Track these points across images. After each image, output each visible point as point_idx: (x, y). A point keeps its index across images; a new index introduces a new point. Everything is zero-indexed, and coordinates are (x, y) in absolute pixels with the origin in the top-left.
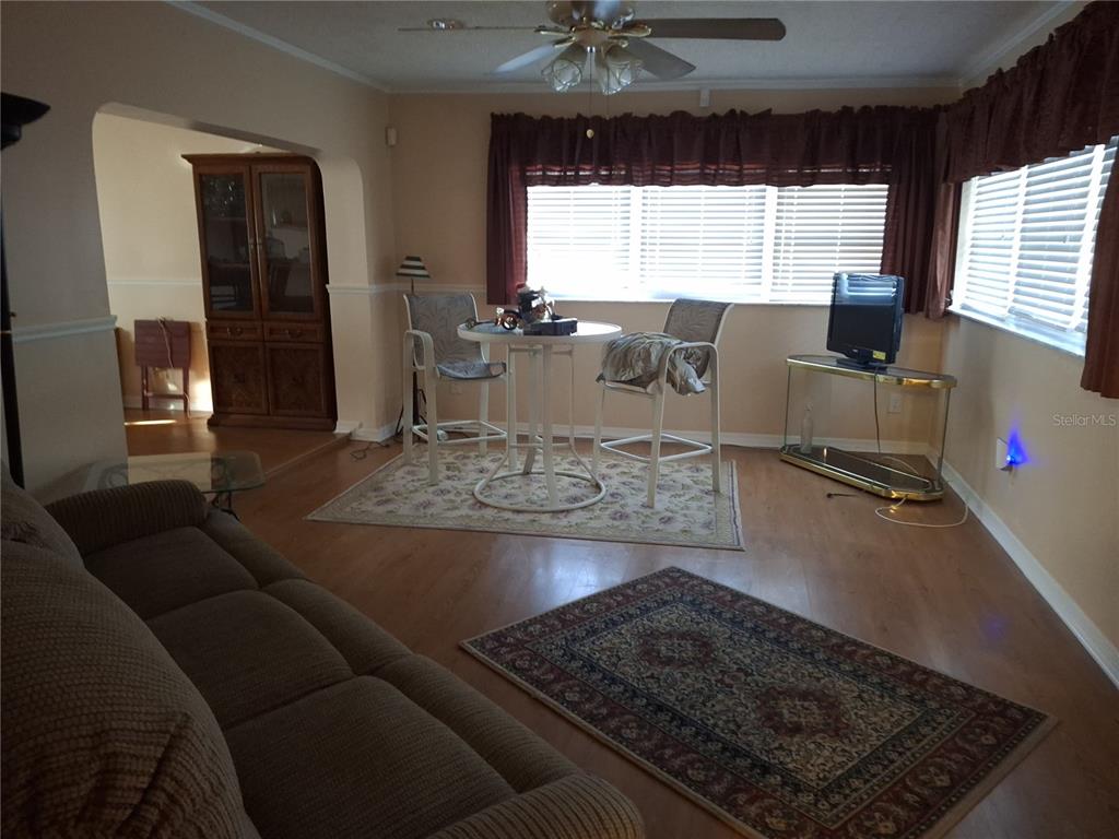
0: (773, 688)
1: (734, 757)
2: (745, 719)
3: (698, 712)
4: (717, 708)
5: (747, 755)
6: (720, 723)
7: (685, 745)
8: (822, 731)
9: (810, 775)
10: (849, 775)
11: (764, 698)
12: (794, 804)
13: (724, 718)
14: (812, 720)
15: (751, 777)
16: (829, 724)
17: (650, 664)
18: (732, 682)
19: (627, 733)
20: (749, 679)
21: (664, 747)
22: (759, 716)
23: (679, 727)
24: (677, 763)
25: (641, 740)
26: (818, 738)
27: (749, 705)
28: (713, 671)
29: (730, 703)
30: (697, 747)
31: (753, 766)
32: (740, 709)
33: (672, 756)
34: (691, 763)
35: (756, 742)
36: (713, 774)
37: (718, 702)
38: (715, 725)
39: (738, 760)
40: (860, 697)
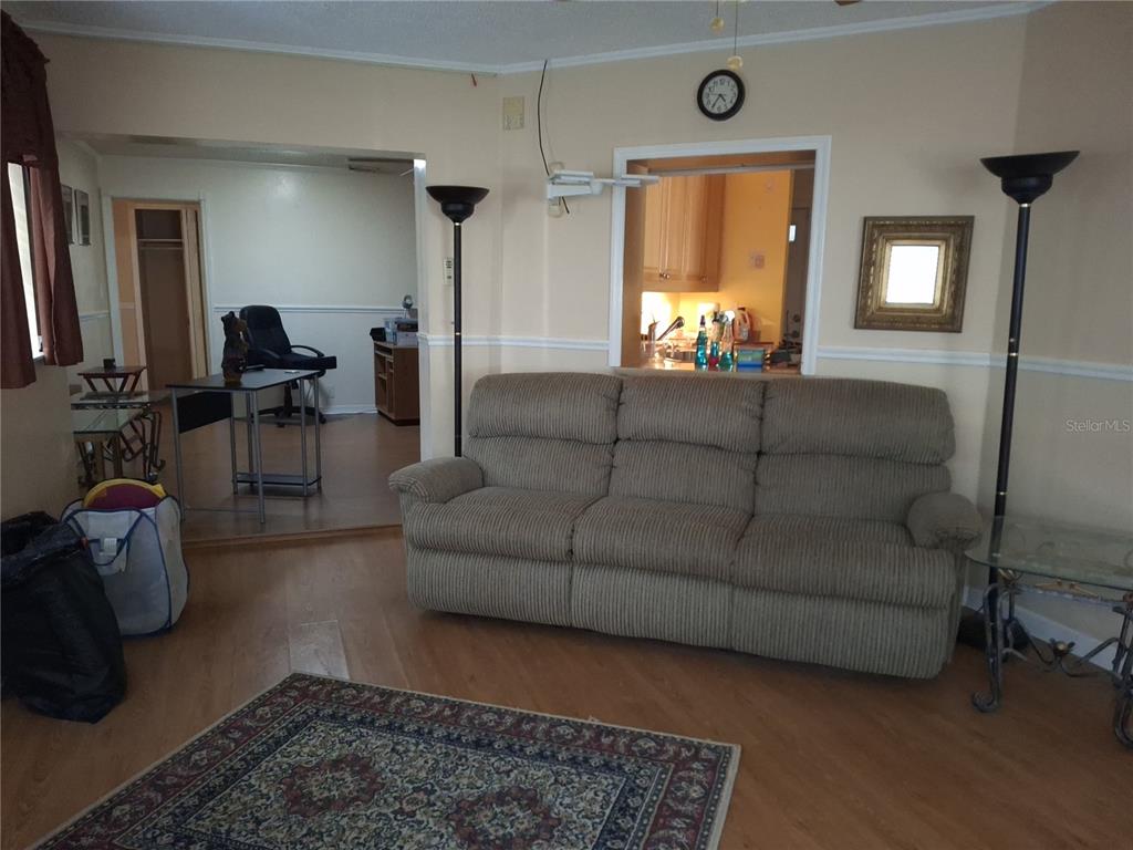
0: (365, 802)
1: (391, 724)
2: (389, 758)
3: (438, 752)
4: (421, 762)
5: (380, 728)
6: (413, 748)
7: (437, 721)
8: (308, 770)
9: (322, 728)
10: (286, 739)
11: (375, 787)
12: (336, 706)
13: (411, 754)
14: (319, 778)
15: (374, 714)
16: (301, 778)
17: (521, 789)
18: (415, 795)
19: (491, 716)
20: (397, 806)
21: (453, 715)
22: (376, 766)
23: (449, 734)
24: (436, 708)
25: (476, 714)
26: (314, 761)
27: (389, 775)
28: (443, 802)
29: (410, 771)
30: (425, 723)
31: (373, 722)
32: (397, 767)
33: (444, 710)
34: (424, 711)
35: (373, 741)
36: (404, 709)
37: (422, 767)
38: (417, 744)
39: (387, 723)
40: (258, 822)
